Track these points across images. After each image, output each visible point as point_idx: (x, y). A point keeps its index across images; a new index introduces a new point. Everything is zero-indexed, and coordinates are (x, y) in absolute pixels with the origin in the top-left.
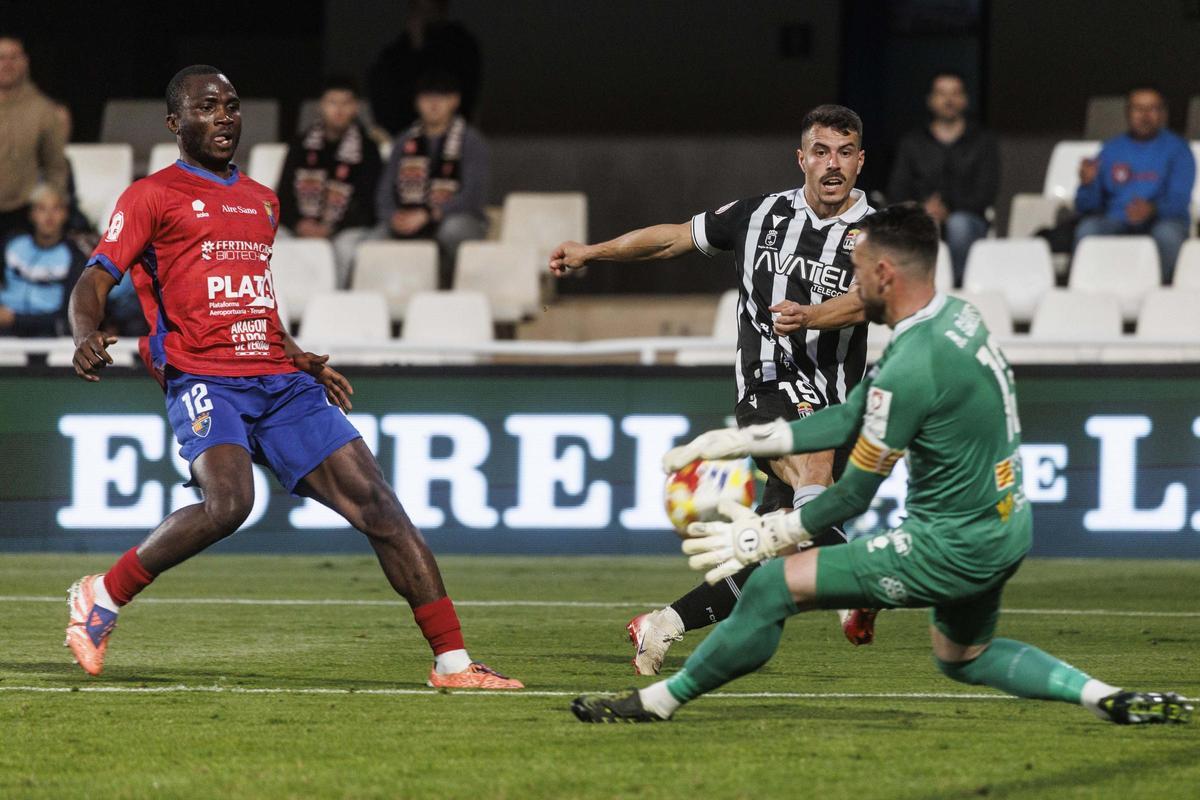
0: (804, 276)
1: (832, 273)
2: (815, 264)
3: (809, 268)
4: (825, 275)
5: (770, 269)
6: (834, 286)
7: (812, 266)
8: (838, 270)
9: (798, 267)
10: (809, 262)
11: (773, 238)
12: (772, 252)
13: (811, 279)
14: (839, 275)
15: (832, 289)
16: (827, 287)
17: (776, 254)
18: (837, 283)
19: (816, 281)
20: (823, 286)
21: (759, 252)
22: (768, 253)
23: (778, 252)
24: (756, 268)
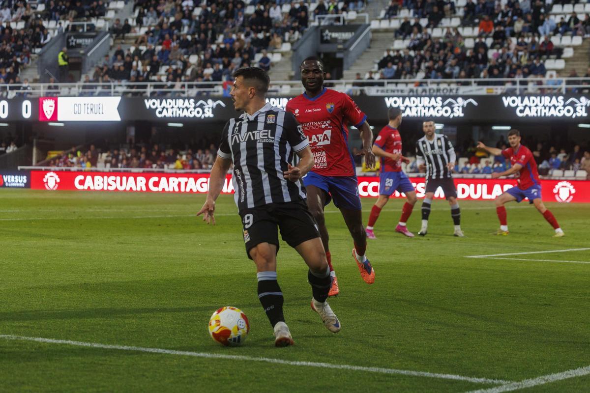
0: (252, 139)
1: (264, 132)
2: (256, 132)
3: (254, 135)
4: (261, 134)
5: (238, 142)
6: (266, 137)
7: (254, 133)
8: (267, 131)
9: (250, 136)
10: (253, 132)
11: (237, 130)
12: (238, 135)
13: (256, 139)
14: (267, 132)
15: (266, 139)
16: (263, 139)
17: (239, 135)
18: (267, 136)
19: (258, 138)
20: (261, 139)
21: (232, 137)
22: (236, 136)
23: (240, 134)
24: (233, 144)
